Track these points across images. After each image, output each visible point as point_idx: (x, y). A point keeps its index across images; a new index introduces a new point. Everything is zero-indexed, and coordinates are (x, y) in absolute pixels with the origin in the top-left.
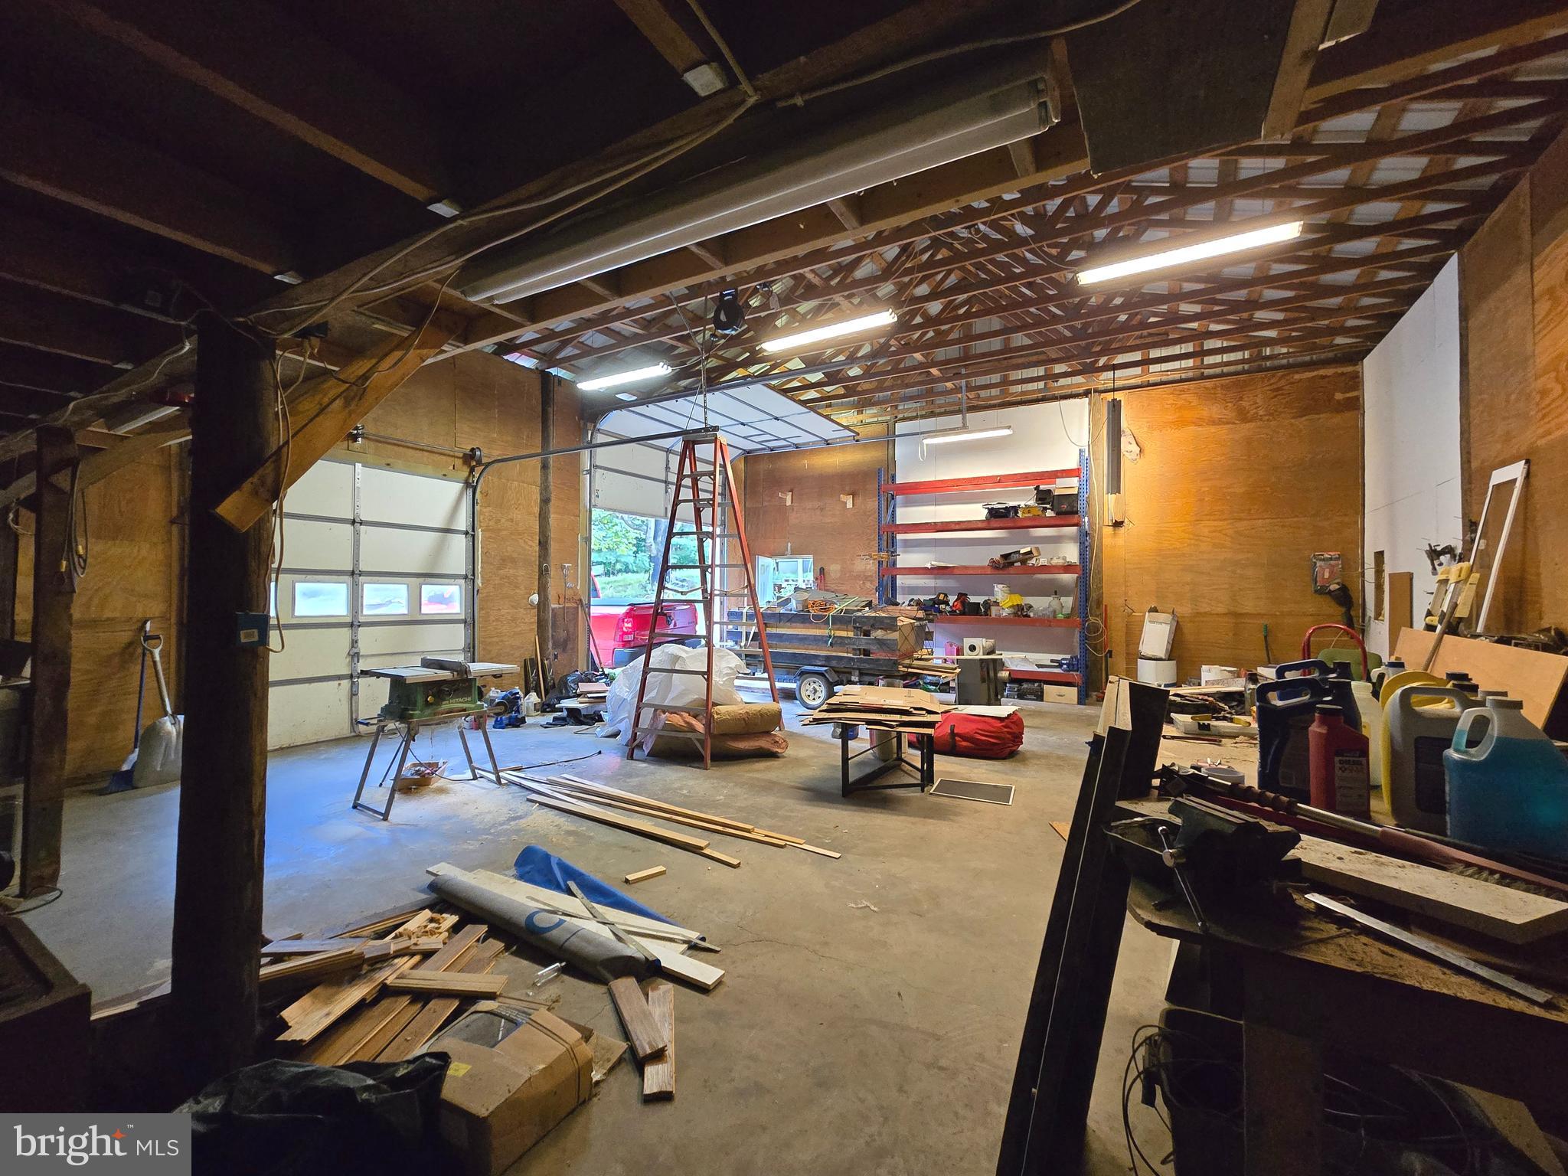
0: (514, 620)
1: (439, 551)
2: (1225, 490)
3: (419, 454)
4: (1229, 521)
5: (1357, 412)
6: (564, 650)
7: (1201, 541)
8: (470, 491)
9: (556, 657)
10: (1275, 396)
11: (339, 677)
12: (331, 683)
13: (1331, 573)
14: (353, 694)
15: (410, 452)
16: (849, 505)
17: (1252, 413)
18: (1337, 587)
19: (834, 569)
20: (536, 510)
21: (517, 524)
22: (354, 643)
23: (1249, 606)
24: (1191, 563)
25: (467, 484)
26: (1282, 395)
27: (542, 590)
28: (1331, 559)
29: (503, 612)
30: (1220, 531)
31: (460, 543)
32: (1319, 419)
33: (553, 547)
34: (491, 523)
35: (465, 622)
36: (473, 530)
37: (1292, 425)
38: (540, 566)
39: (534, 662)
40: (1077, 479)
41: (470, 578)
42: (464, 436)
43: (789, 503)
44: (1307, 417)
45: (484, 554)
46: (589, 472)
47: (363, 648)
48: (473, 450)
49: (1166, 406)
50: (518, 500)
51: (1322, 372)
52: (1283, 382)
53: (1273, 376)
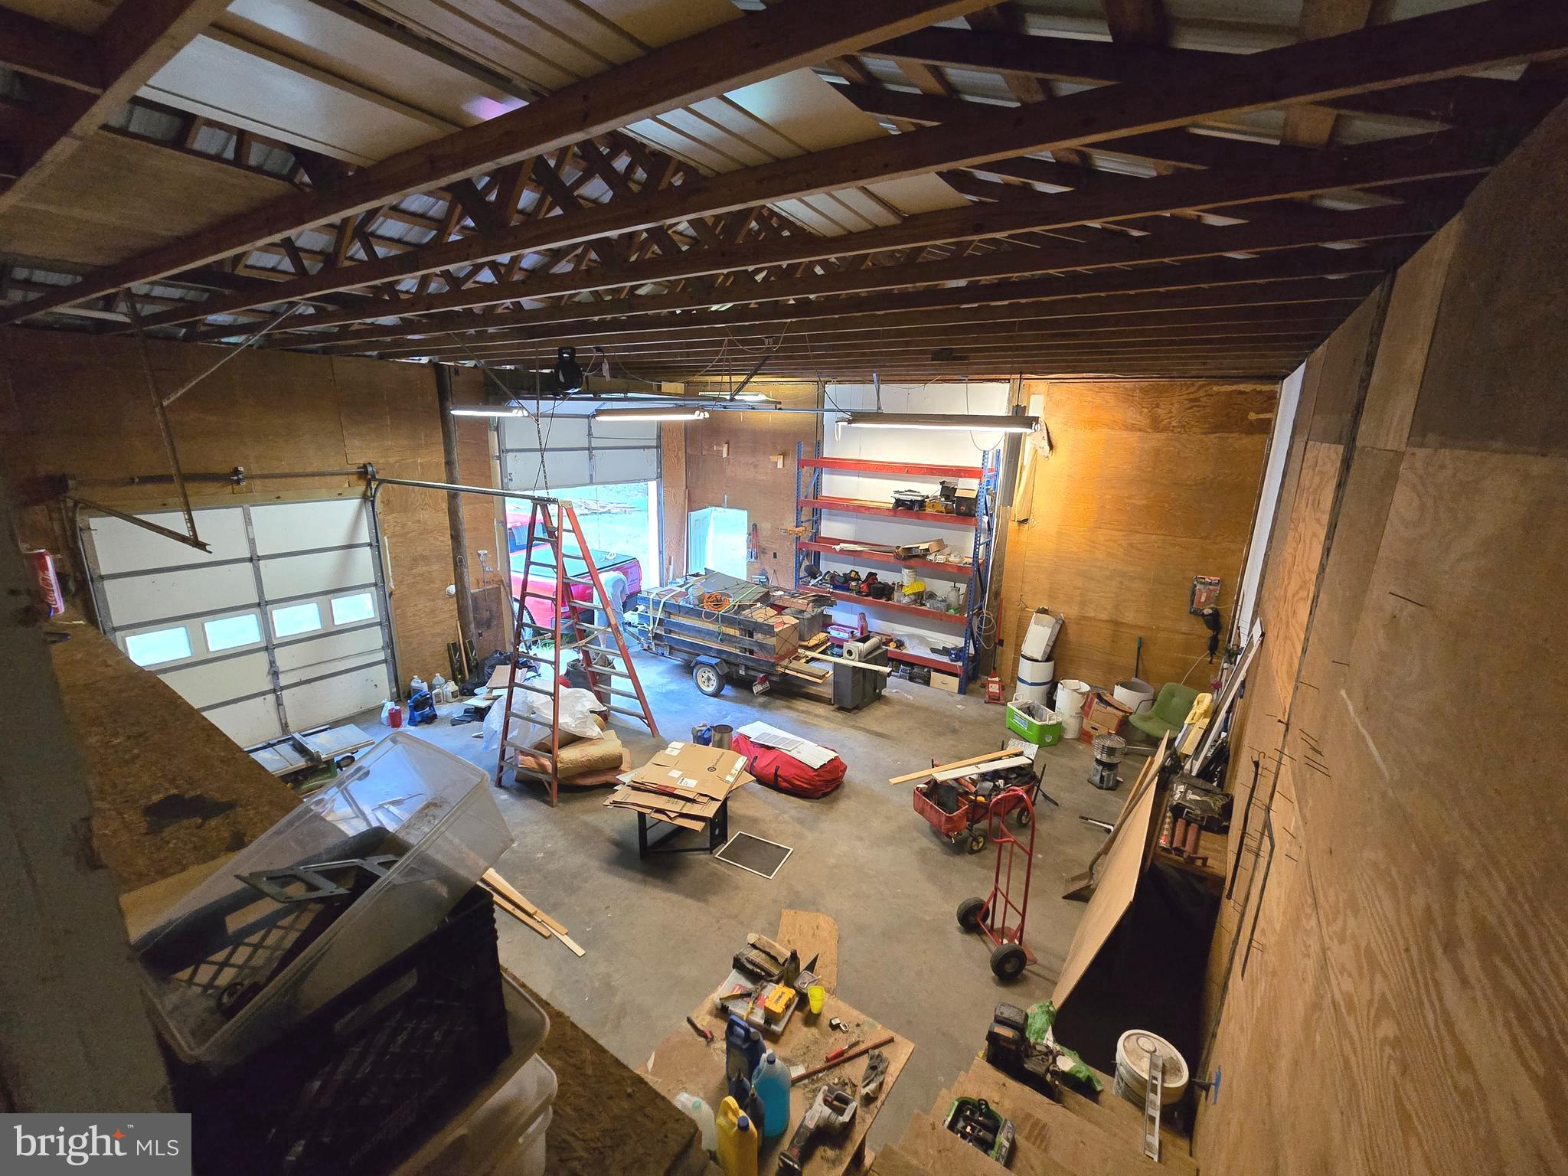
0: (432, 611)
1: (344, 567)
2: (1126, 501)
3: (309, 480)
4: (1124, 533)
5: (1265, 436)
6: (489, 627)
7: (1096, 548)
8: (369, 505)
9: (480, 635)
10: (1191, 408)
11: (264, 693)
12: (257, 699)
13: (1208, 598)
14: (279, 703)
15: (302, 480)
16: (780, 465)
17: (1165, 422)
18: (1210, 611)
19: (765, 527)
20: (445, 506)
21: (425, 524)
22: (272, 663)
23: (1129, 617)
24: (1085, 568)
25: (365, 497)
26: (1198, 406)
27: (459, 581)
28: (1210, 584)
29: (420, 606)
30: (1115, 541)
31: (365, 555)
32: (1228, 438)
33: (467, 539)
34: (397, 529)
35: (380, 624)
36: (378, 541)
37: (1202, 441)
38: (454, 558)
39: (455, 647)
40: (977, 481)
41: (380, 583)
42: (355, 451)
43: (725, 455)
44: (1217, 435)
45: (394, 558)
46: (499, 458)
47: (281, 665)
48: (365, 466)
49: (1084, 403)
50: (424, 500)
51: (1242, 387)
52: (1201, 393)
53: (1193, 385)
